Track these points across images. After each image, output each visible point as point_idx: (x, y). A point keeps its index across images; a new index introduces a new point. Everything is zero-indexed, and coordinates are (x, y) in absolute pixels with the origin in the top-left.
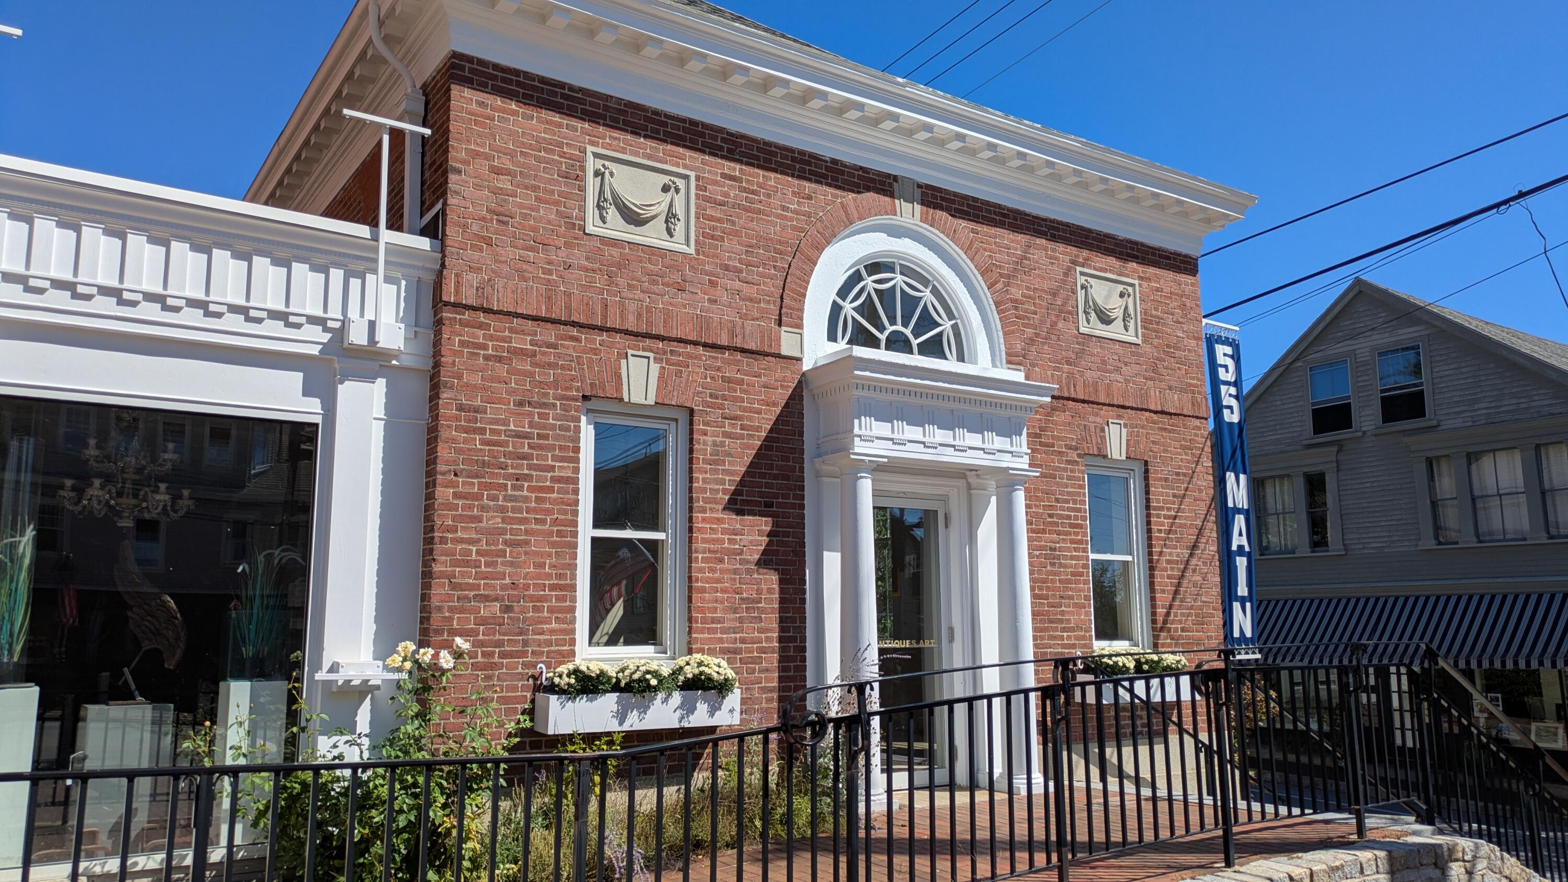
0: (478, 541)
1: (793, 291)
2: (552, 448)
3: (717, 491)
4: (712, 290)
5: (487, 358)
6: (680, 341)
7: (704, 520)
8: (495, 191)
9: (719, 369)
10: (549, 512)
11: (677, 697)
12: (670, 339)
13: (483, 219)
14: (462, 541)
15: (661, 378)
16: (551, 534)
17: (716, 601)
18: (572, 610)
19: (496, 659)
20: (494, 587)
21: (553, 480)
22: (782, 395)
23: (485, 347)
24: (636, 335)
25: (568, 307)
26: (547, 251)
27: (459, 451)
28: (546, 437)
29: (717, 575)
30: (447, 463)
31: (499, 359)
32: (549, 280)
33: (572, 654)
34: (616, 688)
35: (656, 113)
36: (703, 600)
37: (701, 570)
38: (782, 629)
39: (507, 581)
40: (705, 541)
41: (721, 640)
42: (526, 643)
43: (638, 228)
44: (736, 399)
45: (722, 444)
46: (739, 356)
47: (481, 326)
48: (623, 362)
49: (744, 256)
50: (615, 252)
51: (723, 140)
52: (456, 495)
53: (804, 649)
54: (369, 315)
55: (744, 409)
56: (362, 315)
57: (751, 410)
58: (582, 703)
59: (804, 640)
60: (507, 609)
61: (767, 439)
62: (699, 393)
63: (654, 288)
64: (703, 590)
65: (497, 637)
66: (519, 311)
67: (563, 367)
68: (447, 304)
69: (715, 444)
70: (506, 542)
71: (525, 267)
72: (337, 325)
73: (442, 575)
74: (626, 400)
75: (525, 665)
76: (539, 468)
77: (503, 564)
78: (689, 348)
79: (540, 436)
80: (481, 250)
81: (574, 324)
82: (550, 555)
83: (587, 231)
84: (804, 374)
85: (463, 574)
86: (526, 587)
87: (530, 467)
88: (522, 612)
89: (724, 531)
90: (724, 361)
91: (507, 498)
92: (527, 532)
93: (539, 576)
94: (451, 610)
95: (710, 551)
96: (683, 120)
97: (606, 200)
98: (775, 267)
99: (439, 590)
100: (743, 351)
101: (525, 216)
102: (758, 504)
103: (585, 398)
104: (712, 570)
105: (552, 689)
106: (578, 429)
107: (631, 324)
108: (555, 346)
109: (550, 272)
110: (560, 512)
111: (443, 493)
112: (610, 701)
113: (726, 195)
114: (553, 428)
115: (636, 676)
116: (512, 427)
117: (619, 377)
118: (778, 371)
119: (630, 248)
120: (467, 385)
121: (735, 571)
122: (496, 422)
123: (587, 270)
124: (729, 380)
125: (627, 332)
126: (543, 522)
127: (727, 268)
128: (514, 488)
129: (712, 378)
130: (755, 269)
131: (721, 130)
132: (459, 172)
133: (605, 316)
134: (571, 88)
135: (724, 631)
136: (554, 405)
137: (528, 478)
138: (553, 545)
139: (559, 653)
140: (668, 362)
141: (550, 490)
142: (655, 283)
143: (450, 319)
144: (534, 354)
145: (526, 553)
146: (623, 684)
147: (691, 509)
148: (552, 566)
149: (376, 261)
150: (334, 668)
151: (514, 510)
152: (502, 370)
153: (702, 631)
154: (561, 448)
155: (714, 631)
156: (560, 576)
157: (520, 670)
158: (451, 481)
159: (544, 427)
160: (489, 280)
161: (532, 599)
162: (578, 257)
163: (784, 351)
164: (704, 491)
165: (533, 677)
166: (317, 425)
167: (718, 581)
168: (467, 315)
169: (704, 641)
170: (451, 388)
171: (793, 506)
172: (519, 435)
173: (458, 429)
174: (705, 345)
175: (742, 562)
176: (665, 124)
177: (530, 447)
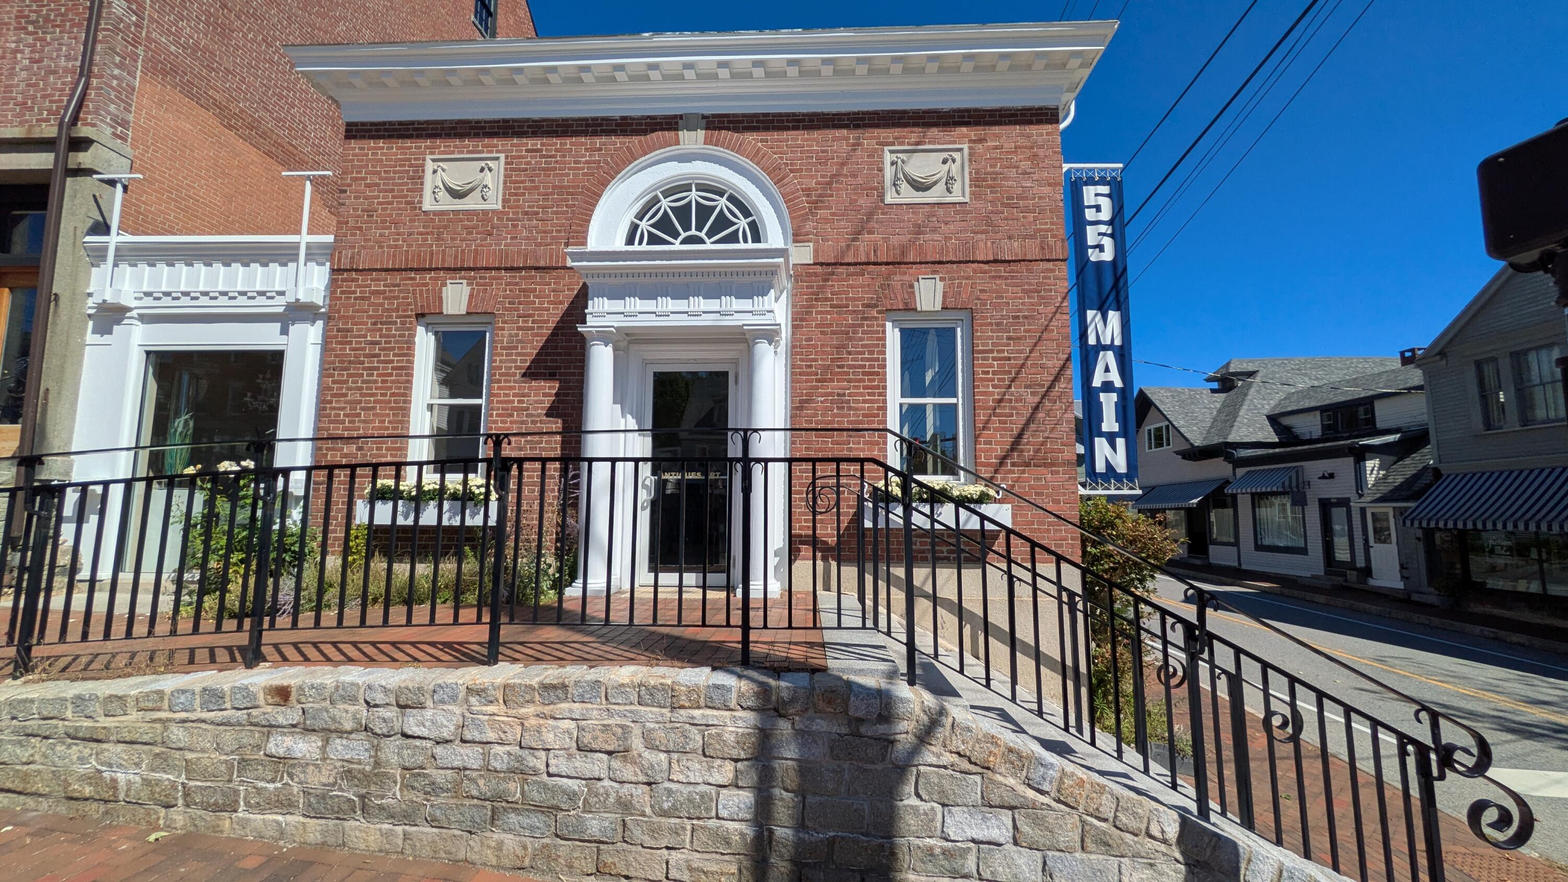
0: (345, 408)
1: (580, 219)
2: (393, 349)
3: (518, 367)
4: (515, 231)
5: (356, 299)
6: (487, 269)
7: (499, 388)
8: (367, 198)
9: (517, 284)
10: (389, 388)
12: (479, 269)
14: (335, 408)
15: (471, 295)
16: (390, 402)
18: (402, 449)
21: (393, 368)
22: (568, 296)
24: (455, 270)
25: (407, 260)
26: (397, 227)
27: (335, 356)
29: (508, 425)
30: (329, 363)
31: (363, 298)
32: (397, 245)
35: (478, 122)
37: (494, 422)
39: (362, 432)
40: (499, 402)
43: (461, 201)
44: (529, 303)
45: (517, 335)
46: (533, 273)
47: (353, 280)
48: (444, 289)
49: (542, 203)
50: (442, 219)
51: (529, 127)
52: (333, 382)
55: (536, 309)
57: (543, 309)
60: (361, 449)
61: (555, 328)
62: (500, 302)
63: (470, 237)
66: (376, 267)
67: (403, 298)
69: (510, 335)
70: (362, 408)
71: (382, 239)
74: (447, 313)
76: (384, 362)
77: (359, 421)
78: (494, 273)
79: (386, 342)
80: (356, 235)
81: (411, 269)
82: (388, 415)
83: (424, 210)
85: (334, 429)
87: (378, 362)
89: (515, 395)
90: (521, 278)
91: (364, 382)
92: (375, 402)
93: (380, 429)
96: (498, 121)
97: (438, 187)
100: (537, 269)
101: (385, 209)
102: (545, 374)
103: (419, 315)
104: (505, 422)
106: (411, 335)
107: (449, 263)
108: (399, 285)
109: (398, 240)
111: (326, 381)
113: (528, 163)
114: (394, 336)
116: (369, 338)
117: (441, 299)
118: (566, 279)
119: (454, 215)
120: (343, 316)
121: (523, 422)
122: (359, 336)
123: (423, 234)
124: (524, 290)
125: (447, 269)
126: (385, 395)
127: (527, 214)
128: (368, 375)
129: (511, 290)
130: (551, 210)
131: (527, 120)
133: (430, 261)
134: (419, 123)
136: (396, 322)
137: (377, 368)
138: (391, 409)
140: (477, 284)
141: (391, 375)
142: (472, 234)
143: (335, 279)
144: (385, 292)
145: (374, 415)
148: (390, 422)
151: (367, 389)
152: (365, 305)
154: (399, 348)
156: (394, 428)
158: (329, 374)
159: (388, 336)
160: (358, 252)
162: (418, 227)
166: (283, 351)
167: (507, 429)
168: (345, 275)
170: (334, 319)
171: (573, 374)
172: (373, 343)
173: (337, 343)
174: (506, 269)
175: (528, 416)
176: (484, 128)
177: (379, 349)
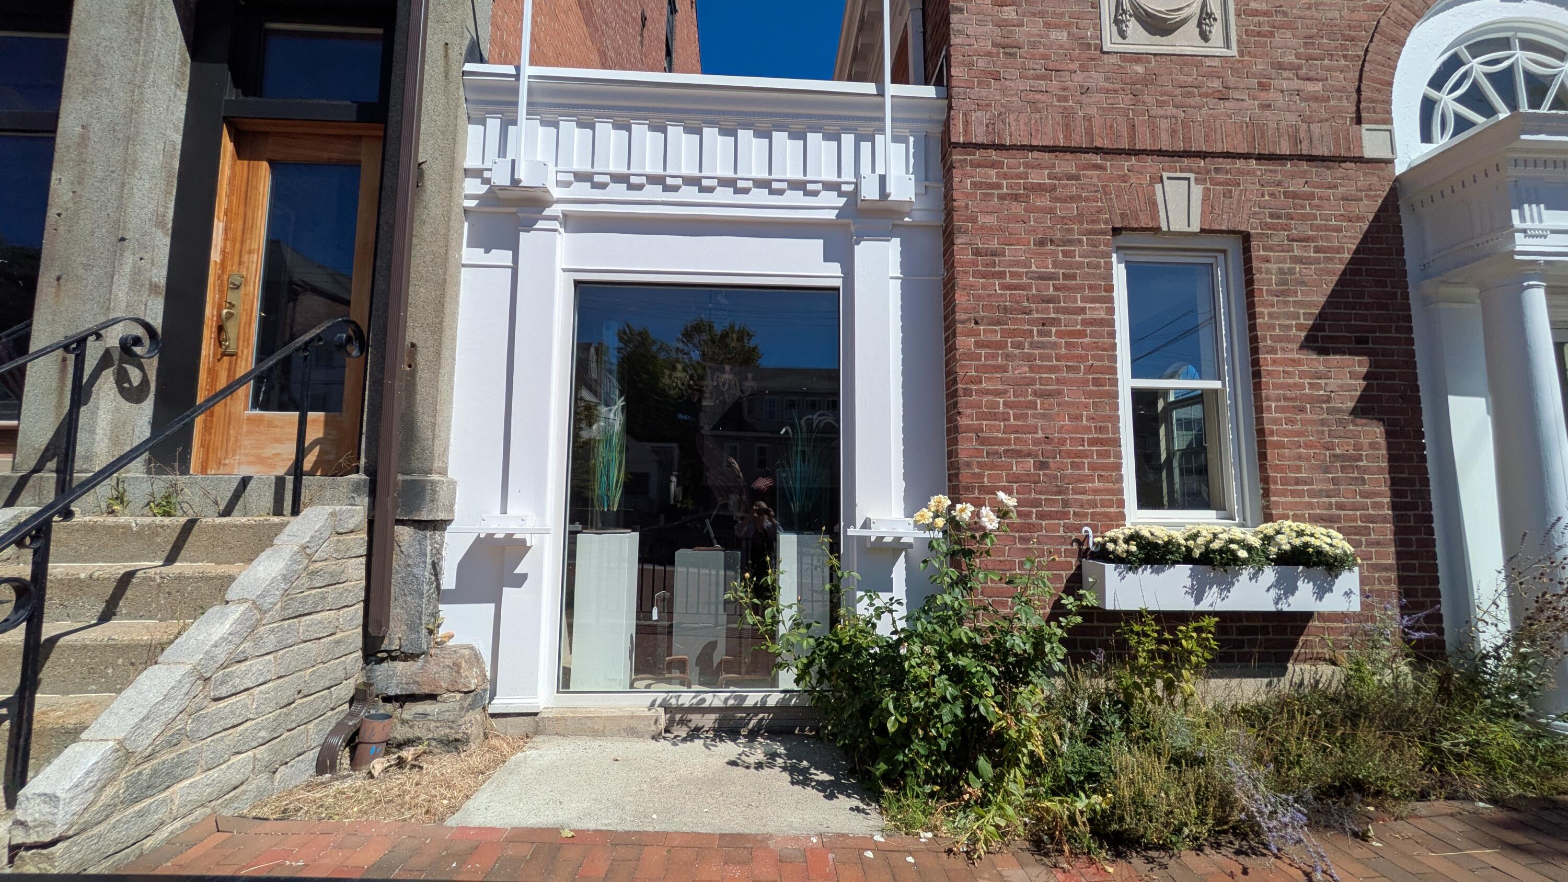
0: (1005, 392)
1: (1373, 80)
2: (1081, 288)
3: (1289, 327)
4: (1263, 95)
5: (1002, 197)
6: (1228, 155)
7: (1274, 361)
8: (1001, 24)
9: (1279, 184)
10: (1082, 359)
11: (1269, 574)
12: (1214, 155)
13: (989, 54)
14: (987, 392)
15: (1206, 199)
16: (1086, 382)
17: (1299, 458)
18: (1118, 467)
19: (1034, 520)
20: (1026, 442)
21: (1085, 322)
22: (1369, 208)
23: (998, 186)
24: (1172, 154)
25: (1089, 133)
26: (1060, 77)
27: (978, 298)
28: (1073, 277)
29: (1298, 427)
30: (966, 311)
31: (1016, 197)
32: (1065, 108)
33: (1122, 516)
34: (1188, 558)
36: (1281, 457)
37: (1275, 421)
38: (1395, 493)
39: (1040, 435)
40: (1277, 386)
41: (1310, 505)
42: (1066, 503)
43: (1164, 38)
44: (1304, 218)
45: (1291, 271)
46: (1304, 166)
47: (993, 165)
48: (1158, 187)
49: (1302, 50)
50: (1139, 69)
52: (978, 344)
53: (1430, 519)
54: (880, 170)
55: (1318, 228)
56: (873, 171)
57: (1327, 228)
58: (1146, 575)
59: (1429, 507)
60: (1043, 465)
61: (1352, 261)
62: (1255, 213)
63: (1191, 101)
64: (1281, 445)
65: (1033, 496)
66: (1034, 143)
67: (1087, 199)
68: (956, 145)
69: (1281, 271)
70: (1035, 393)
71: (1037, 96)
72: (850, 188)
73: (969, 429)
74: (1165, 228)
75: (1067, 528)
76: (1066, 311)
77: (1034, 416)
78: (1239, 163)
79: (1066, 276)
80: (989, 86)
81: (1097, 150)
82: (1086, 406)
83: (1105, 49)
84: (1397, 179)
85: (990, 428)
86: (1062, 442)
87: (1057, 311)
88: (1059, 469)
89: (1302, 375)
90: (1286, 174)
91: (1032, 345)
92: (1058, 381)
93: (1075, 430)
94: (981, 465)
95: (1286, 399)
97: (1125, 12)
98: (1345, 57)
99: (967, 446)
100: (1311, 159)
101: (1033, 45)
102: (1348, 340)
103: (1116, 231)
104: (1292, 421)
105: (1103, 555)
106: (1109, 266)
107: (1165, 144)
108: (1077, 178)
109: (1065, 99)
110: (1095, 358)
111: (965, 343)
112: (1181, 574)
114: (1080, 266)
115: (1216, 545)
116: (1034, 268)
117: (1154, 204)
118: (1359, 177)
119: (1156, 61)
120: (982, 228)
121: (1323, 422)
122: (1017, 264)
123: (1108, 91)
124: (1295, 196)
125: (1161, 153)
126: (1076, 369)
127: (1280, 67)
128: (1040, 333)
129: (1272, 195)
130: (1319, 63)
132: (961, 10)
133: (1132, 137)
135: (1312, 494)
136: (1080, 242)
137: (1055, 322)
138: (1089, 395)
139: (1106, 515)
140: (1213, 182)
141: (1082, 334)
142: (1190, 95)
143: (961, 161)
144: (1053, 188)
145: (1059, 404)
146: (1197, 553)
147: (1255, 351)
148: (1090, 418)
149: (883, 119)
150: (866, 525)
151: (1042, 358)
152: (1018, 208)
153: (1283, 494)
154: (1091, 287)
155: (1300, 494)
156: (1100, 430)
157: (1062, 533)
158: (972, 329)
159: (1070, 266)
160: (1000, 114)
161: (1070, 454)
162: (1096, 79)
163: (1368, 153)
164: (1271, 327)
165: (1077, 540)
166: (838, 289)
167: (1299, 434)
168: (978, 155)
169: (1286, 506)
170: (966, 232)
171: (1397, 341)
172: (1042, 277)
173: (976, 274)
174: (1260, 157)
175: (1330, 411)
177: (1056, 288)
